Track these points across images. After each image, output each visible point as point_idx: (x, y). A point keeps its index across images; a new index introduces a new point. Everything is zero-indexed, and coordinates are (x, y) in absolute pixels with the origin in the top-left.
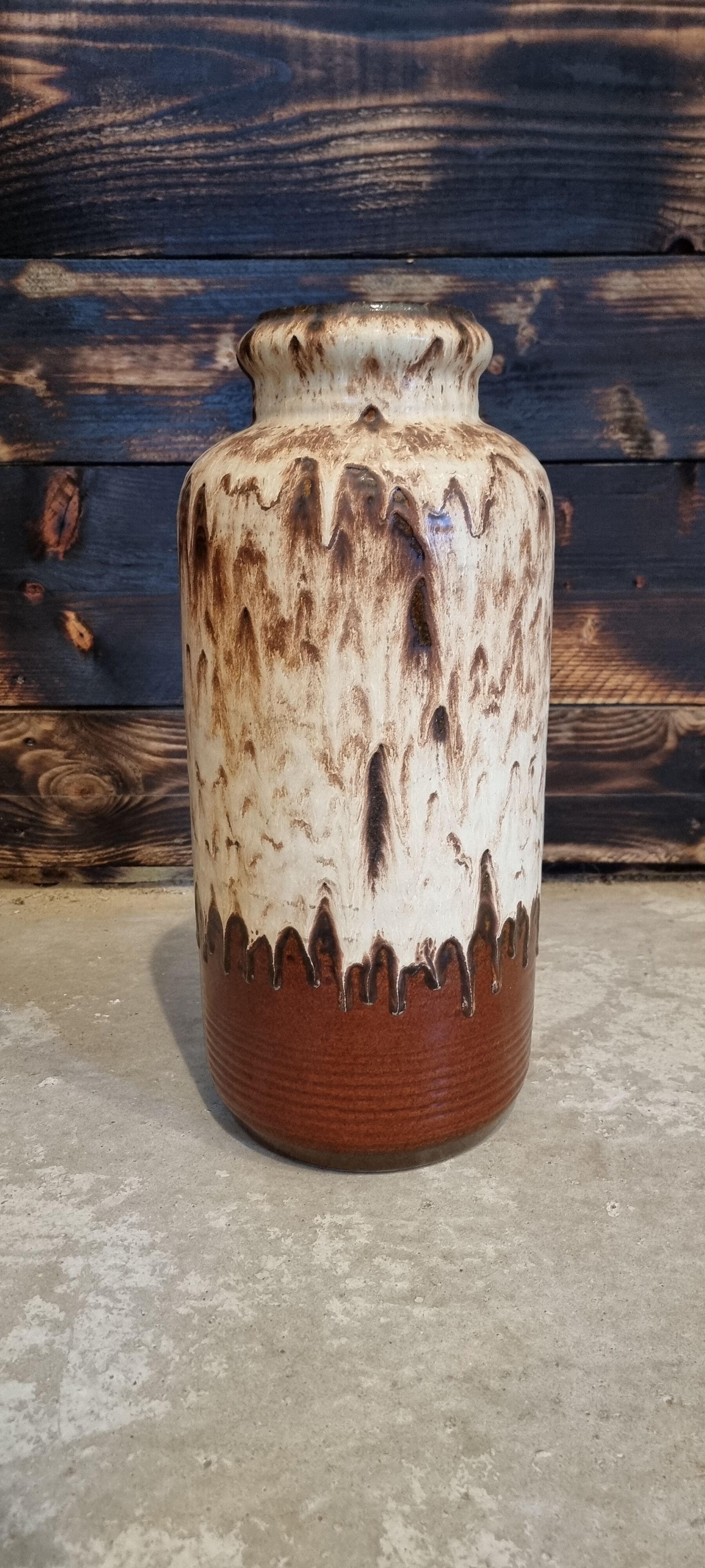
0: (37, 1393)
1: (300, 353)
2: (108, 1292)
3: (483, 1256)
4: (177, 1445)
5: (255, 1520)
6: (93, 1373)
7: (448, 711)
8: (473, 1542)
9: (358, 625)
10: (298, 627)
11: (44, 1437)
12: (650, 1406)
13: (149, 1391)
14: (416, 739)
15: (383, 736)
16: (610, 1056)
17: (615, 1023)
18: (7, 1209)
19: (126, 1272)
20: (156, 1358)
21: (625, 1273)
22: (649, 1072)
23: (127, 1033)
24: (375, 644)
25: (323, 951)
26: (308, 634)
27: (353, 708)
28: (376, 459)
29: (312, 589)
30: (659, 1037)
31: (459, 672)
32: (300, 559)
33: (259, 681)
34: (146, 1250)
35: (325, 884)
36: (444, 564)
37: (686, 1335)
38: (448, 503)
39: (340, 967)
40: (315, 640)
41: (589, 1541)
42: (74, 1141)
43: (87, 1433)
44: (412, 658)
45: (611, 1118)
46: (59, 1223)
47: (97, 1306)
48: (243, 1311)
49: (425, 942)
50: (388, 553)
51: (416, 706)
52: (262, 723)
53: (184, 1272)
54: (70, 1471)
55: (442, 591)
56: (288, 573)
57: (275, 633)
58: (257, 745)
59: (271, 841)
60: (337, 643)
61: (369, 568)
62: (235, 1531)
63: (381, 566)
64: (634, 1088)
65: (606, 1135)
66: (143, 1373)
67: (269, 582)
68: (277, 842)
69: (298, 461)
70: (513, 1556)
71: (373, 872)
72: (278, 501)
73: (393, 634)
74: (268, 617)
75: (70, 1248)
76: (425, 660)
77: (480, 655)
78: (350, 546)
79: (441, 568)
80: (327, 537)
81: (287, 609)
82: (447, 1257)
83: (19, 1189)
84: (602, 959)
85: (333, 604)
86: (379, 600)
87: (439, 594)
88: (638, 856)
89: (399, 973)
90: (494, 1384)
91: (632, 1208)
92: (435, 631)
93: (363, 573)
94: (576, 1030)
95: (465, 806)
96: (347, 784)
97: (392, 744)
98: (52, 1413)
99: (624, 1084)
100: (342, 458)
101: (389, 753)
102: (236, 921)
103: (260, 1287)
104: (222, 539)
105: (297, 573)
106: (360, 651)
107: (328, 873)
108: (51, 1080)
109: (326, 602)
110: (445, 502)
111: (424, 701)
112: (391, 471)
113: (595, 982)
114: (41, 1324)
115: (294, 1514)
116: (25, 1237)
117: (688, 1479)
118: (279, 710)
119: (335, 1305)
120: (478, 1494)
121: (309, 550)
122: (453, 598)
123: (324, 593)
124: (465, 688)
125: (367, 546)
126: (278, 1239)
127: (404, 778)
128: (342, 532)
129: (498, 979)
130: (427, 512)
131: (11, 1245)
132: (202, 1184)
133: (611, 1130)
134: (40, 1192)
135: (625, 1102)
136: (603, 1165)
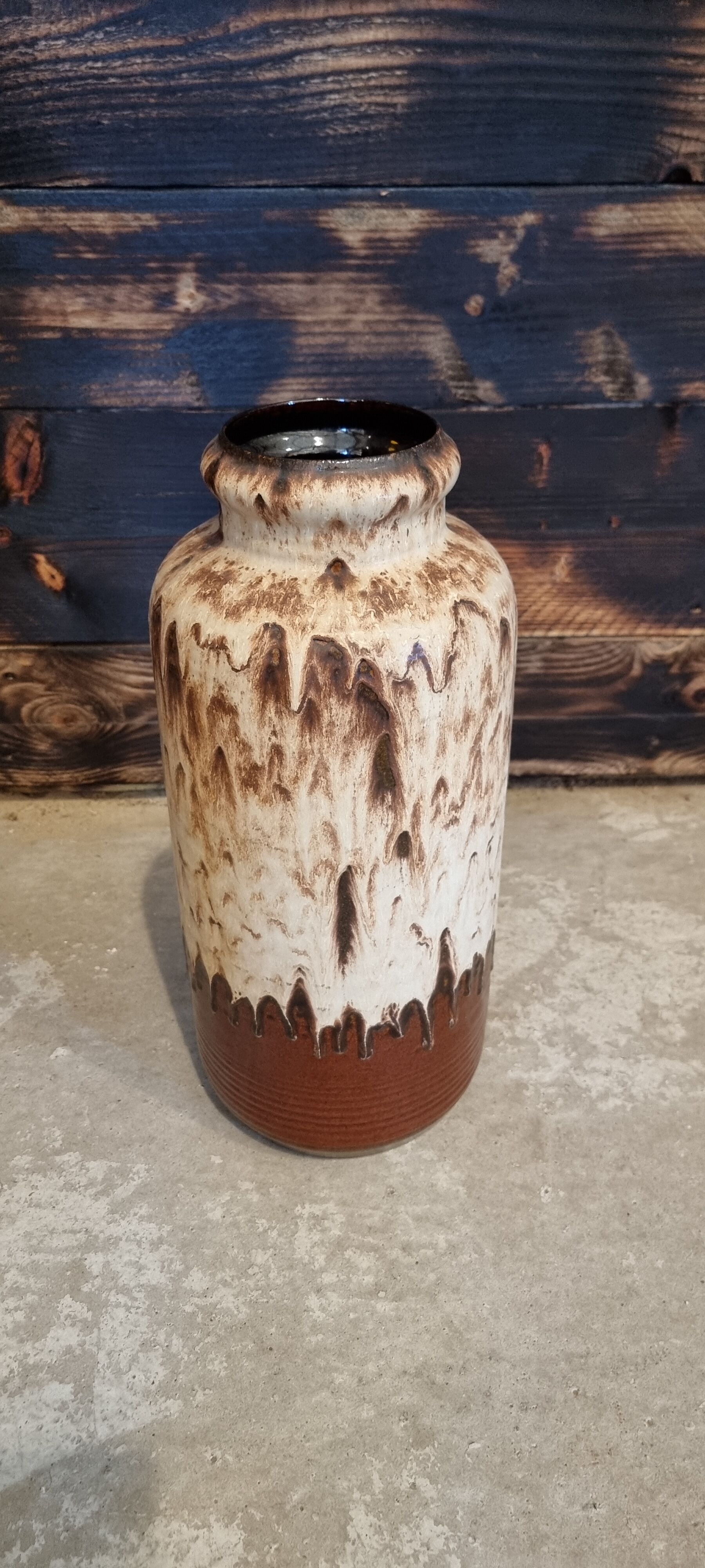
0: (75, 1394)
1: (266, 511)
2: (125, 1290)
3: (434, 1246)
4: (189, 1442)
5: (252, 1511)
6: (119, 1373)
7: (410, 834)
8: (418, 1527)
9: (327, 775)
10: (270, 772)
11: (84, 1435)
12: (560, 1397)
13: (165, 1390)
14: (381, 860)
15: (350, 859)
16: (556, 1015)
17: (564, 974)
18: (34, 1201)
19: (140, 1269)
20: (169, 1358)
21: (551, 1263)
22: (588, 1035)
23: (125, 991)
24: (343, 789)
25: (299, 1015)
26: (279, 779)
27: (322, 838)
28: (342, 629)
29: (283, 744)
30: (601, 992)
31: (421, 802)
32: (270, 719)
33: (234, 808)
34: (156, 1245)
35: (299, 969)
36: (407, 721)
37: (595, 1327)
38: (411, 669)
39: (314, 1028)
40: (286, 784)
41: (505, 1525)
42: (87, 1123)
43: (118, 1432)
44: (377, 798)
45: (552, 1090)
46: (80, 1216)
47: (118, 1305)
48: (238, 1308)
49: (390, 1006)
50: (354, 717)
51: (381, 835)
52: (239, 840)
53: (188, 1268)
54: (107, 1469)
55: (406, 742)
56: (259, 728)
57: (249, 774)
58: (235, 856)
59: (250, 931)
60: (307, 788)
61: (336, 729)
62: (237, 1522)
63: (348, 727)
64: (574, 1054)
65: (546, 1110)
66: (160, 1373)
67: (242, 732)
68: (256, 932)
69: (266, 626)
70: (446, 1539)
71: (343, 960)
72: (248, 666)
73: (359, 780)
74: (241, 760)
75: (91, 1244)
76: (389, 798)
77: (441, 785)
78: (318, 711)
79: (404, 724)
80: (295, 704)
81: (260, 756)
82: (406, 1248)
83: (43, 1179)
84: (557, 891)
85: (303, 757)
86: (346, 755)
87: (403, 745)
88: (599, 769)
89: (366, 1031)
90: (440, 1378)
91: (562, 1193)
92: (399, 775)
93: (330, 733)
94: (527, 984)
95: (426, 902)
96: (318, 896)
97: (359, 865)
98: (89, 1413)
99: (565, 1049)
100: (309, 628)
101: (356, 872)
102: (220, 979)
103: (251, 1283)
104: (195, 683)
105: (268, 730)
106: (329, 794)
107: (303, 961)
108: (61, 1051)
109: (296, 755)
110: (408, 668)
111: (389, 829)
112: (357, 643)
113: (549, 921)
114: (73, 1325)
115: (281, 1505)
116: (52, 1232)
117: (584, 1466)
118: (254, 835)
119: (313, 1301)
120: (423, 1483)
121: (279, 712)
122: (415, 746)
123: (294, 748)
124: (427, 812)
125: (334, 712)
126: (265, 1231)
127: (370, 889)
128: (310, 701)
129: (454, 1017)
130: (391, 679)
131: (42, 1241)
132: (200, 1171)
133: (550, 1104)
134: (61, 1182)
135: (565, 1071)
136: (541, 1146)
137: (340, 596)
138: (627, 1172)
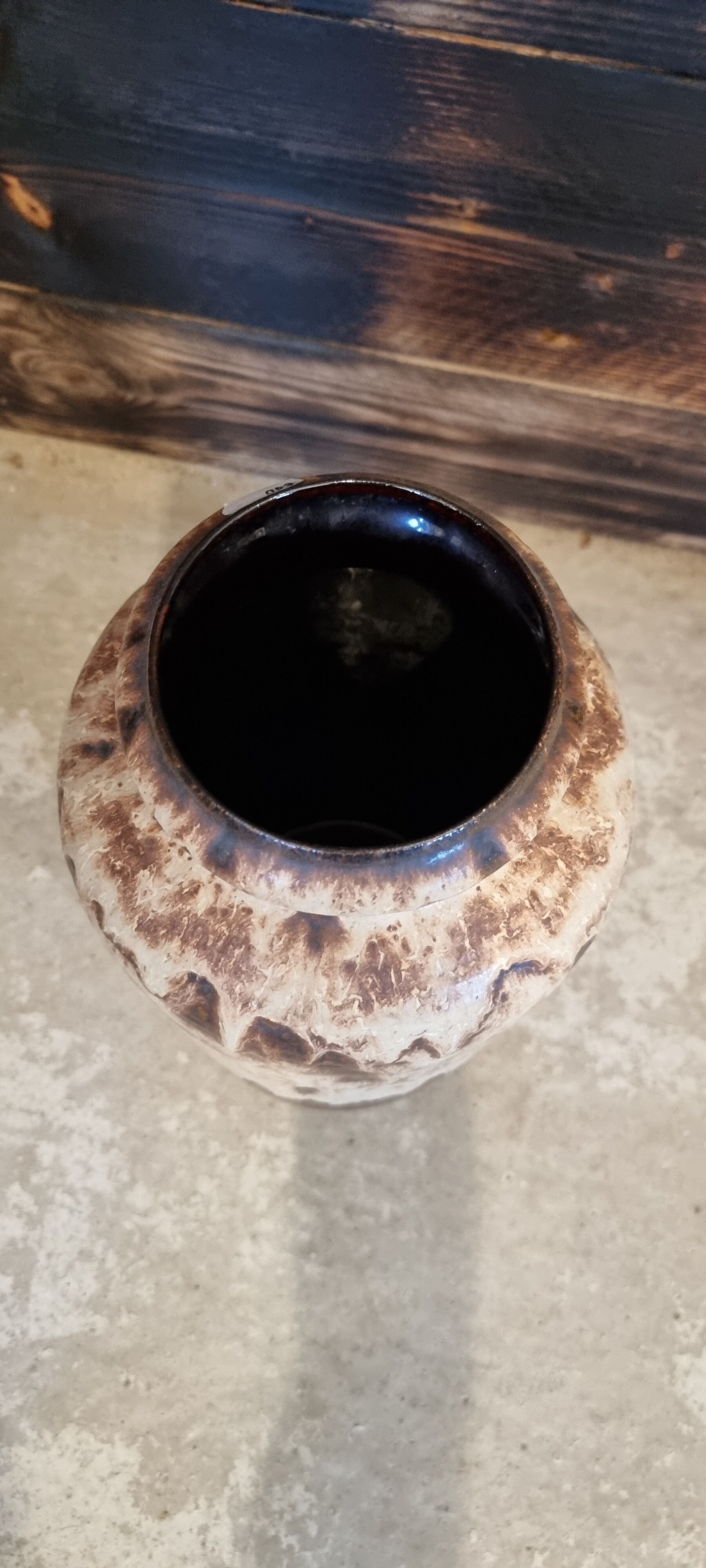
0: (14, 1287)
2: (70, 1191)
3: (377, 1214)
4: (108, 1360)
5: (152, 1438)
6: (55, 1278)
8: (289, 1489)
11: (18, 1332)
12: (449, 1401)
13: (94, 1305)
19: (89, 1170)
20: (103, 1274)
22: (621, 983)
28: (303, 1018)
30: (658, 923)
34: (107, 1146)
41: (364, 1506)
42: (56, 977)
43: (47, 1335)
45: (556, 1051)
46: (37, 1095)
47: (62, 1206)
48: (174, 1236)
53: (134, 1181)
54: (33, 1368)
62: (137, 1445)
64: (596, 1007)
65: (541, 1076)
66: (92, 1286)
69: (192, 977)
70: (311, 1505)
75: (43, 1132)
82: (350, 1210)
83: (5, 1040)
90: (345, 1356)
91: (523, 1183)
98: (24, 1311)
99: (589, 998)
103: (191, 1212)
108: (40, 873)
112: (323, 1036)
114: (19, 1216)
115: (177, 1439)
116: (9, 1107)
119: (246, 1246)
120: (304, 1451)
126: (216, 1156)
132: (164, 1069)
133: (548, 1069)
134: (23, 1049)
135: (579, 1029)
136: (521, 1120)
137: (312, 964)
138: (599, 1176)
